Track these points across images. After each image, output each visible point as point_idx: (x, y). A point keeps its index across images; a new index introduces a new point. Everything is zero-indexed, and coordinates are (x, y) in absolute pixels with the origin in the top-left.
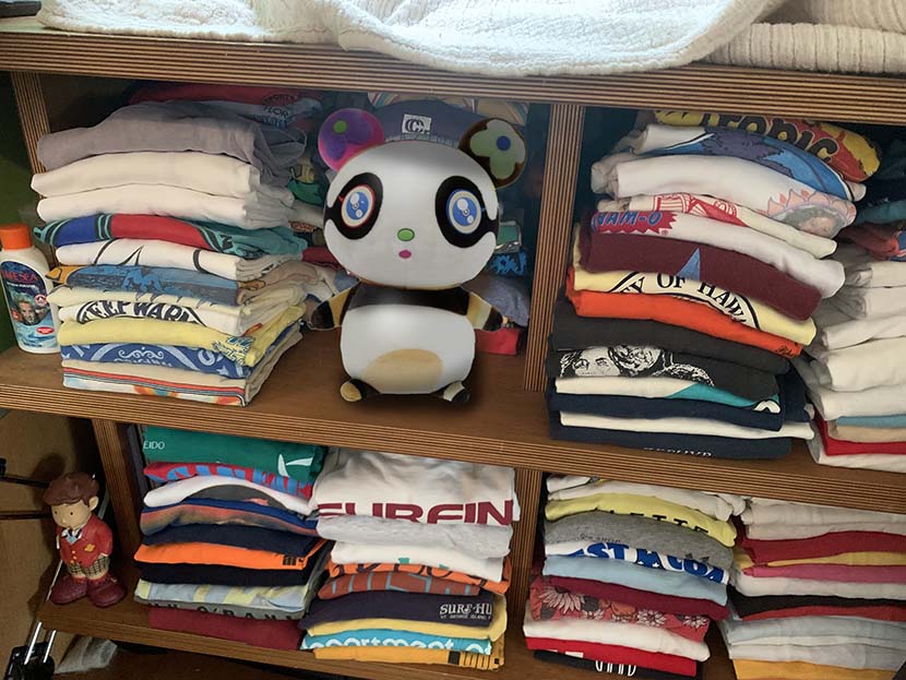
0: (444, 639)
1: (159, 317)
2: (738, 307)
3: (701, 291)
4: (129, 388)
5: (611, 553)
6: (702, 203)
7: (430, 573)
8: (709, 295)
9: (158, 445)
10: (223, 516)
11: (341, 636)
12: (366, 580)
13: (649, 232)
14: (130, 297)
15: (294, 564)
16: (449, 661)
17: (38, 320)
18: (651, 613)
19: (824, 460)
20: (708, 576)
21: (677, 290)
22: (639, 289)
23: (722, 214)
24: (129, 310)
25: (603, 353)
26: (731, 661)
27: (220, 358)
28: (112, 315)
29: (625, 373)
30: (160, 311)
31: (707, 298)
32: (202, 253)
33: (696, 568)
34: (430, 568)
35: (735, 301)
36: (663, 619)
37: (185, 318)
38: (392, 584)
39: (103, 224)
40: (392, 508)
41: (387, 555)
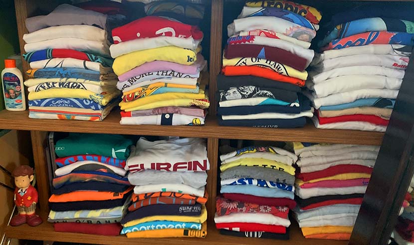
0: (181, 223)
1: (69, 87)
2: (280, 67)
3: (266, 62)
4: (55, 116)
5: (247, 182)
6: (264, 32)
7: (174, 195)
8: (269, 64)
9: (61, 149)
10: (88, 177)
11: (138, 225)
12: (148, 200)
13: (247, 43)
14: (57, 80)
15: (118, 196)
16: (184, 235)
17: (16, 97)
18: (265, 206)
19: (319, 126)
20: (286, 189)
21: (258, 63)
22: (245, 63)
23: (271, 35)
24: (57, 85)
25: (235, 89)
26: (301, 228)
27: (92, 102)
28: (50, 88)
29: (243, 97)
30: (69, 85)
31: (269, 65)
32: (86, 62)
33: (281, 185)
34: (175, 193)
35: (279, 65)
36: (270, 208)
37: (78, 87)
38: (159, 201)
39: (49, 52)
40: (159, 165)
41: (157, 188)
